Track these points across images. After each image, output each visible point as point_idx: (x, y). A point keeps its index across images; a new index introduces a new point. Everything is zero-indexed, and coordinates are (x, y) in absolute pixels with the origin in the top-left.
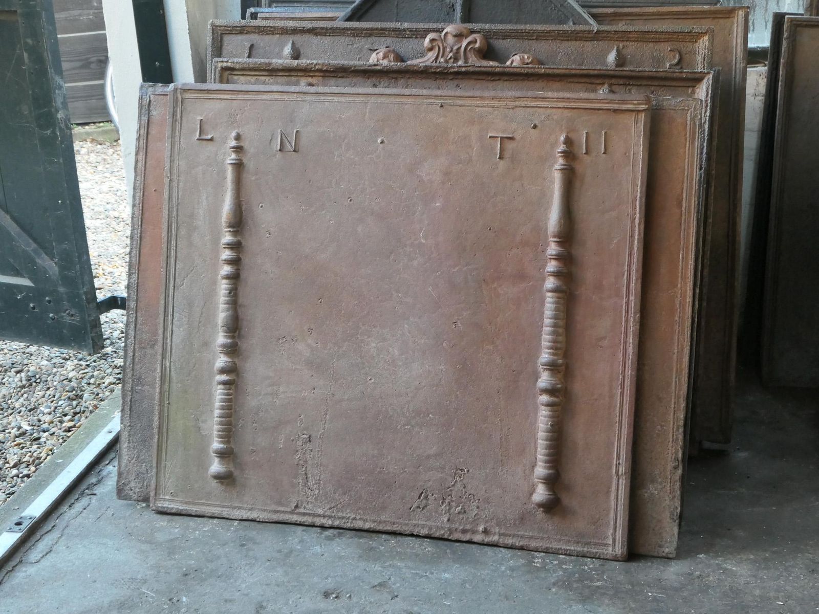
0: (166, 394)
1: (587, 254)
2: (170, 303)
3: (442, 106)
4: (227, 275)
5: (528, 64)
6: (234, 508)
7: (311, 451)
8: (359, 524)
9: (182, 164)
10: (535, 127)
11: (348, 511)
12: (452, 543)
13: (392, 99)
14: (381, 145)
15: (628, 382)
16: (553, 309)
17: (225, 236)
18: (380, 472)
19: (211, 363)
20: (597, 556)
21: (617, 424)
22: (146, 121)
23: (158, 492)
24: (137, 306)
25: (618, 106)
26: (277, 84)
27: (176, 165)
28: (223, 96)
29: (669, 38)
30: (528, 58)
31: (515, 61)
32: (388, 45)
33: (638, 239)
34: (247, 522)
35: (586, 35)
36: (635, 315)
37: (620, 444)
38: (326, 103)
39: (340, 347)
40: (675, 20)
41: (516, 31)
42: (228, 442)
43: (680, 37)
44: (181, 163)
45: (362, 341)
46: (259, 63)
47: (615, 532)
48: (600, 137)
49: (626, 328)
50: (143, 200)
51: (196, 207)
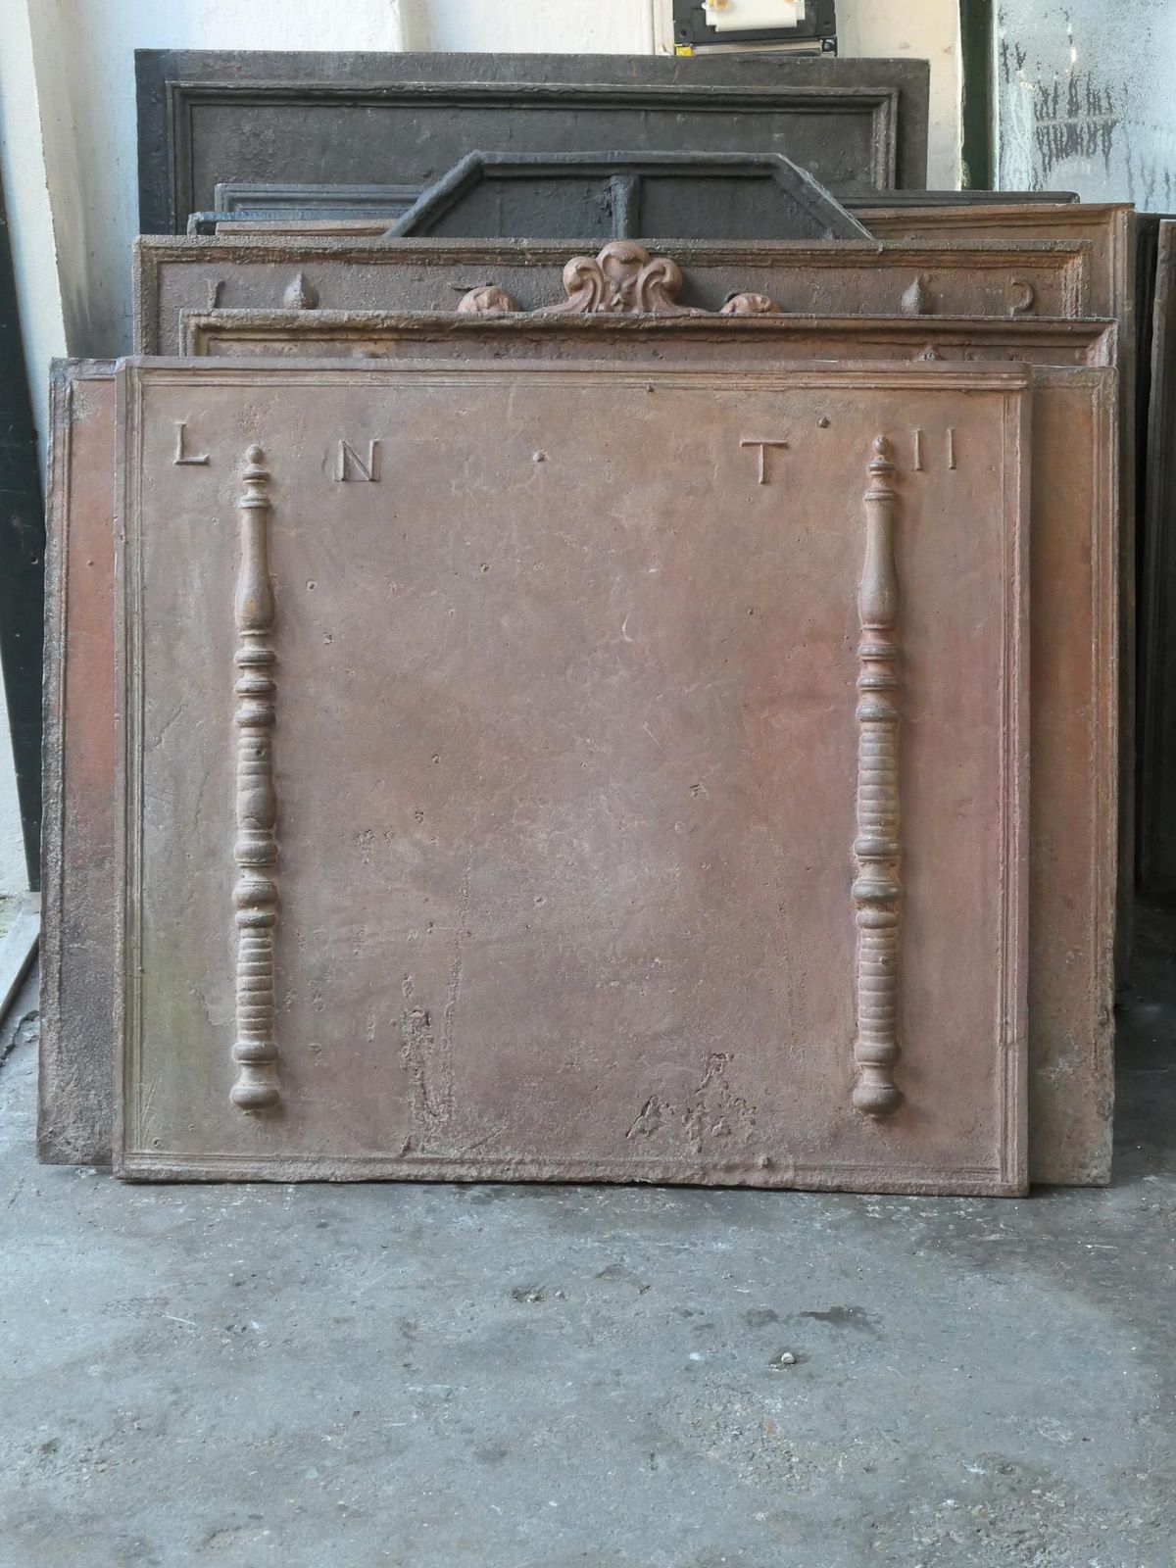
0: (136, 953)
1: (932, 650)
2: (136, 778)
3: (651, 390)
4: (252, 718)
5: (763, 311)
6: (283, 1161)
7: (432, 1041)
8: (530, 1172)
9: (147, 510)
10: (826, 424)
11: (508, 1148)
12: (708, 1192)
13: (556, 379)
14: (540, 465)
15: (1014, 875)
16: (877, 751)
17: (243, 646)
18: (566, 1072)
19: (225, 888)
20: (975, 1193)
21: (1000, 953)
22: (67, 431)
23: (128, 1142)
24: (63, 788)
25: (973, 382)
26: (308, 355)
27: (136, 514)
28: (225, 379)
29: (1012, 262)
30: (763, 301)
31: (739, 306)
32: (491, 280)
33: (1021, 620)
34: (311, 1186)
35: (864, 258)
36: (1021, 755)
37: (1006, 988)
38: (431, 389)
39: (477, 844)
40: (1005, 230)
41: (734, 252)
42: (267, 1037)
43: (1032, 259)
44: (145, 509)
45: (520, 830)
46: (273, 316)
47: (1006, 1144)
48: (944, 438)
49: (1008, 781)
50: (67, 583)
51: (180, 592)
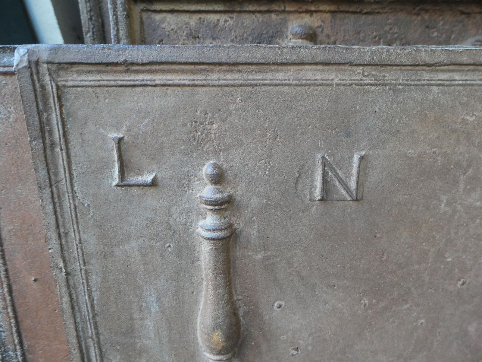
9: (87, 238)
27: (74, 245)
28: (169, 77)
38: (435, 89)
44: (84, 237)
50: (12, 300)
51: (136, 316)
